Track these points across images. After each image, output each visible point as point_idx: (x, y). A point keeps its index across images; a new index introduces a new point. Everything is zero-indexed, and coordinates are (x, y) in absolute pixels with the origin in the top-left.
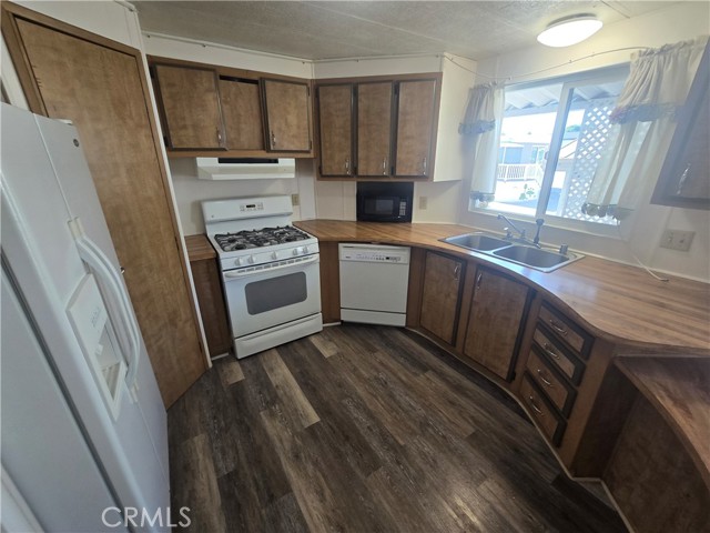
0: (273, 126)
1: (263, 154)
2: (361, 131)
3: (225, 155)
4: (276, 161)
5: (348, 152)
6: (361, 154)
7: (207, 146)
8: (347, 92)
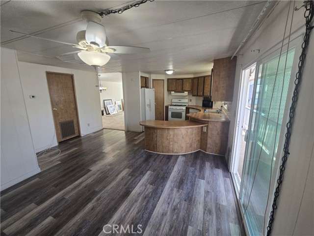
0: (184, 86)
1: (182, 91)
2: (199, 86)
3: (175, 91)
4: (184, 92)
6: (199, 91)
8: (197, 79)
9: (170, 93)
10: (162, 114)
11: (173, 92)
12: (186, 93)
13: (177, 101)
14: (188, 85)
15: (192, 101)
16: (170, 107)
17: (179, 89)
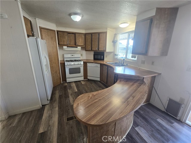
0: (77, 41)
1: (75, 46)
2: (93, 42)
3: (68, 46)
4: (77, 47)
5: (90, 46)
6: (93, 46)
7: (65, 44)
8: (90, 35)
9: (63, 49)
10: (58, 72)
11: (65, 47)
12: (79, 48)
13: (69, 56)
14: (80, 40)
15: (83, 55)
16: (66, 63)
17: (72, 43)
